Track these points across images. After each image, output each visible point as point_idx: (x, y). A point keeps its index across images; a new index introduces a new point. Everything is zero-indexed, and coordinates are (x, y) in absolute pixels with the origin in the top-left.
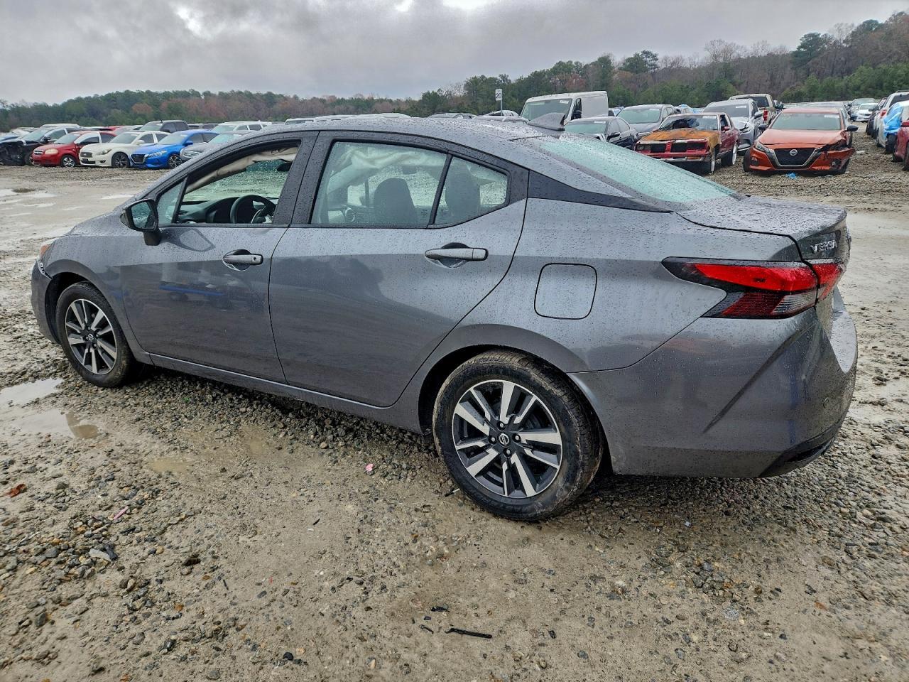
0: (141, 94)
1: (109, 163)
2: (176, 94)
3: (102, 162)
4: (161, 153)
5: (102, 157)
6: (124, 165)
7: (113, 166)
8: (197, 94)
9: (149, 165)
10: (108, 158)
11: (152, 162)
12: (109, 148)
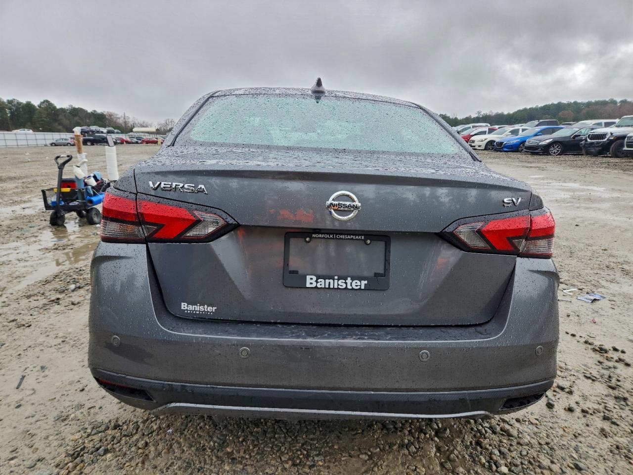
0: (569, 105)
1: (483, 147)
2: (597, 103)
3: (479, 146)
4: (515, 141)
5: (480, 143)
6: (492, 149)
7: (486, 149)
8: (614, 102)
9: (505, 149)
10: (483, 144)
11: (506, 147)
12: (485, 138)
